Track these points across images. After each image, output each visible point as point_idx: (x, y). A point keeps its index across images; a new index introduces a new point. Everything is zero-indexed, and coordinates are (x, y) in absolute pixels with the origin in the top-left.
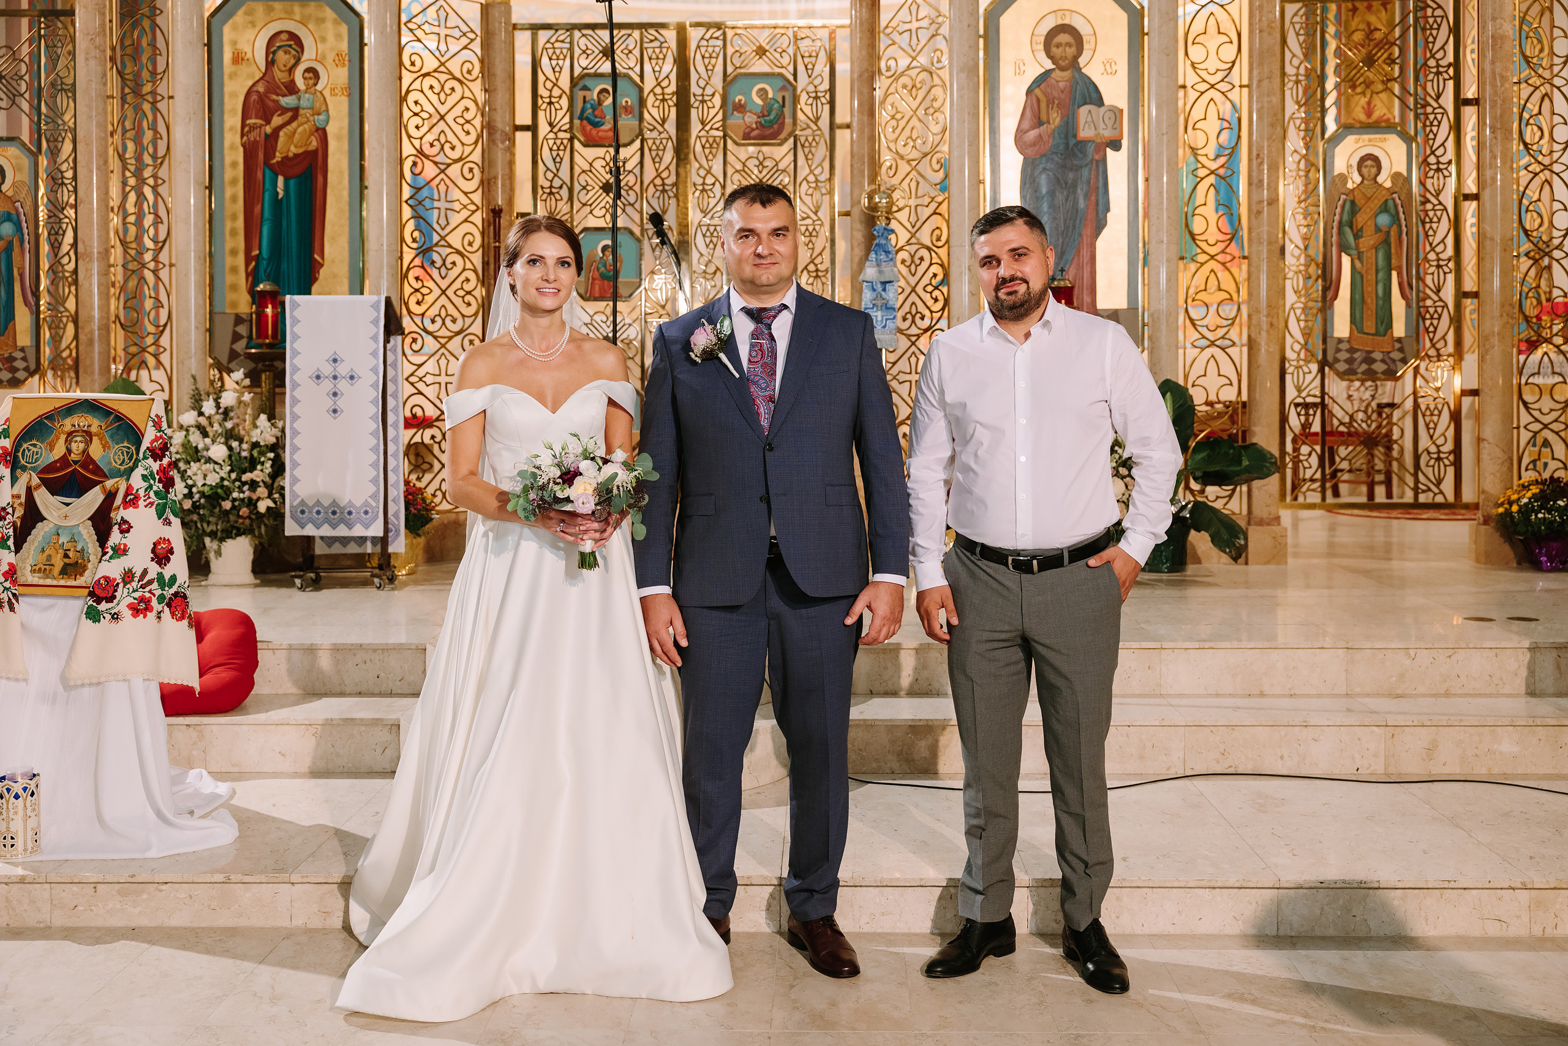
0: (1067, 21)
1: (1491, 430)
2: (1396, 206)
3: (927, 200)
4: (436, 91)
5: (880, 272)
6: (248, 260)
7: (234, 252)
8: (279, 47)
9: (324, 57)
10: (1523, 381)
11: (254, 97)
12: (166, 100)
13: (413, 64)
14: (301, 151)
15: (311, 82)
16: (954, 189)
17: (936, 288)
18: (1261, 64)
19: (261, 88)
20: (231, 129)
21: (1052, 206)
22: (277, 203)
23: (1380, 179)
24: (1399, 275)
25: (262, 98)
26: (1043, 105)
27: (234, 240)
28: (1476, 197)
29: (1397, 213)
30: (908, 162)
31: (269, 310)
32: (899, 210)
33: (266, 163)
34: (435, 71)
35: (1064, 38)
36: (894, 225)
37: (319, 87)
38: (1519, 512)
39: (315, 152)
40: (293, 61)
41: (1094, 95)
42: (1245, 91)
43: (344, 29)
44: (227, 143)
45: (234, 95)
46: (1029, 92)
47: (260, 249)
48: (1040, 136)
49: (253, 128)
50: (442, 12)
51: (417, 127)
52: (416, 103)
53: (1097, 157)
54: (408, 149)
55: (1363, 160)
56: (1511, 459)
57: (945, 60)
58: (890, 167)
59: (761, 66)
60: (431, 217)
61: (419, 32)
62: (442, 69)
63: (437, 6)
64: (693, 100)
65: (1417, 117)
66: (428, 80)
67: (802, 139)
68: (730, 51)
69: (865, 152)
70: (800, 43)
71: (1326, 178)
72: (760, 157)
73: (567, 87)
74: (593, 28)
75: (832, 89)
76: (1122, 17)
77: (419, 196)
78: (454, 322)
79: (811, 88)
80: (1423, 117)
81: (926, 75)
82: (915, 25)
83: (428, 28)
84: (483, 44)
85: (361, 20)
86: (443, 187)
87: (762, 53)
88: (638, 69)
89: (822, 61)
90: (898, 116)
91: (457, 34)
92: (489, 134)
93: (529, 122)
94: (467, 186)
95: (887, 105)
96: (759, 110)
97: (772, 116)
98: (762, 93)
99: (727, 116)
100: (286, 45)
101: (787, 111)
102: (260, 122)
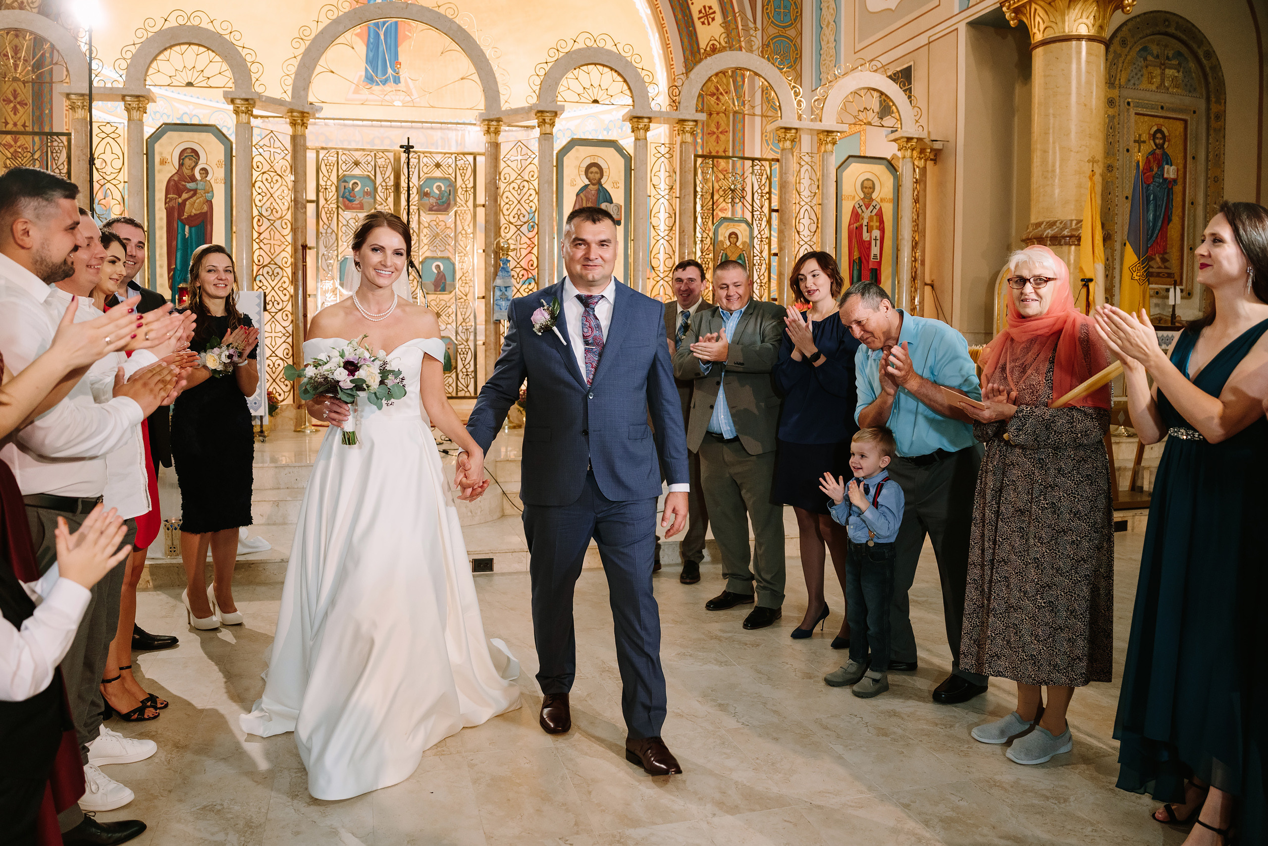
0: (596, 161)
2: (744, 257)
3: (525, 246)
4: (270, 181)
5: (504, 282)
6: (169, 270)
8: (186, 156)
11: (172, 183)
12: (122, 183)
13: (258, 167)
14: (198, 212)
15: (204, 176)
18: (685, 187)
19: (176, 178)
20: (159, 200)
22: (185, 239)
23: (738, 244)
25: (176, 183)
26: (583, 202)
30: (516, 226)
32: (511, 250)
33: (179, 218)
34: (269, 171)
35: (594, 169)
36: (509, 258)
37: (208, 179)
39: (206, 213)
40: (193, 164)
41: (608, 198)
42: (678, 199)
43: (221, 147)
44: (157, 208)
46: (578, 195)
47: (176, 265)
49: (171, 199)
50: (272, 140)
51: (260, 201)
52: (259, 188)
54: (255, 213)
55: (730, 234)
57: (535, 176)
58: (506, 228)
59: (438, 173)
60: (267, 248)
61: (261, 150)
62: (272, 170)
63: (269, 136)
64: (402, 189)
65: (753, 216)
66: (265, 176)
67: (459, 212)
68: (422, 165)
69: (492, 220)
70: (458, 163)
71: (714, 242)
72: (438, 221)
73: (335, 181)
74: (349, 150)
75: (474, 187)
76: (621, 162)
77: (262, 237)
78: (278, 304)
79: (464, 186)
80: (755, 216)
81: (525, 183)
82: (520, 158)
83: (266, 148)
84: (292, 156)
85: (231, 143)
86: (272, 233)
87: (438, 165)
88: (373, 172)
89: (470, 170)
90: (510, 203)
91: (279, 151)
92: (295, 204)
93: (315, 198)
94: (284, 232)
95: (504, 197)
96: (437, 196)
97: (444, 200)
98: (439, 188)
99: (420, 199)
100: (190, 155)
101: (451, 197)
102: (175, 196)
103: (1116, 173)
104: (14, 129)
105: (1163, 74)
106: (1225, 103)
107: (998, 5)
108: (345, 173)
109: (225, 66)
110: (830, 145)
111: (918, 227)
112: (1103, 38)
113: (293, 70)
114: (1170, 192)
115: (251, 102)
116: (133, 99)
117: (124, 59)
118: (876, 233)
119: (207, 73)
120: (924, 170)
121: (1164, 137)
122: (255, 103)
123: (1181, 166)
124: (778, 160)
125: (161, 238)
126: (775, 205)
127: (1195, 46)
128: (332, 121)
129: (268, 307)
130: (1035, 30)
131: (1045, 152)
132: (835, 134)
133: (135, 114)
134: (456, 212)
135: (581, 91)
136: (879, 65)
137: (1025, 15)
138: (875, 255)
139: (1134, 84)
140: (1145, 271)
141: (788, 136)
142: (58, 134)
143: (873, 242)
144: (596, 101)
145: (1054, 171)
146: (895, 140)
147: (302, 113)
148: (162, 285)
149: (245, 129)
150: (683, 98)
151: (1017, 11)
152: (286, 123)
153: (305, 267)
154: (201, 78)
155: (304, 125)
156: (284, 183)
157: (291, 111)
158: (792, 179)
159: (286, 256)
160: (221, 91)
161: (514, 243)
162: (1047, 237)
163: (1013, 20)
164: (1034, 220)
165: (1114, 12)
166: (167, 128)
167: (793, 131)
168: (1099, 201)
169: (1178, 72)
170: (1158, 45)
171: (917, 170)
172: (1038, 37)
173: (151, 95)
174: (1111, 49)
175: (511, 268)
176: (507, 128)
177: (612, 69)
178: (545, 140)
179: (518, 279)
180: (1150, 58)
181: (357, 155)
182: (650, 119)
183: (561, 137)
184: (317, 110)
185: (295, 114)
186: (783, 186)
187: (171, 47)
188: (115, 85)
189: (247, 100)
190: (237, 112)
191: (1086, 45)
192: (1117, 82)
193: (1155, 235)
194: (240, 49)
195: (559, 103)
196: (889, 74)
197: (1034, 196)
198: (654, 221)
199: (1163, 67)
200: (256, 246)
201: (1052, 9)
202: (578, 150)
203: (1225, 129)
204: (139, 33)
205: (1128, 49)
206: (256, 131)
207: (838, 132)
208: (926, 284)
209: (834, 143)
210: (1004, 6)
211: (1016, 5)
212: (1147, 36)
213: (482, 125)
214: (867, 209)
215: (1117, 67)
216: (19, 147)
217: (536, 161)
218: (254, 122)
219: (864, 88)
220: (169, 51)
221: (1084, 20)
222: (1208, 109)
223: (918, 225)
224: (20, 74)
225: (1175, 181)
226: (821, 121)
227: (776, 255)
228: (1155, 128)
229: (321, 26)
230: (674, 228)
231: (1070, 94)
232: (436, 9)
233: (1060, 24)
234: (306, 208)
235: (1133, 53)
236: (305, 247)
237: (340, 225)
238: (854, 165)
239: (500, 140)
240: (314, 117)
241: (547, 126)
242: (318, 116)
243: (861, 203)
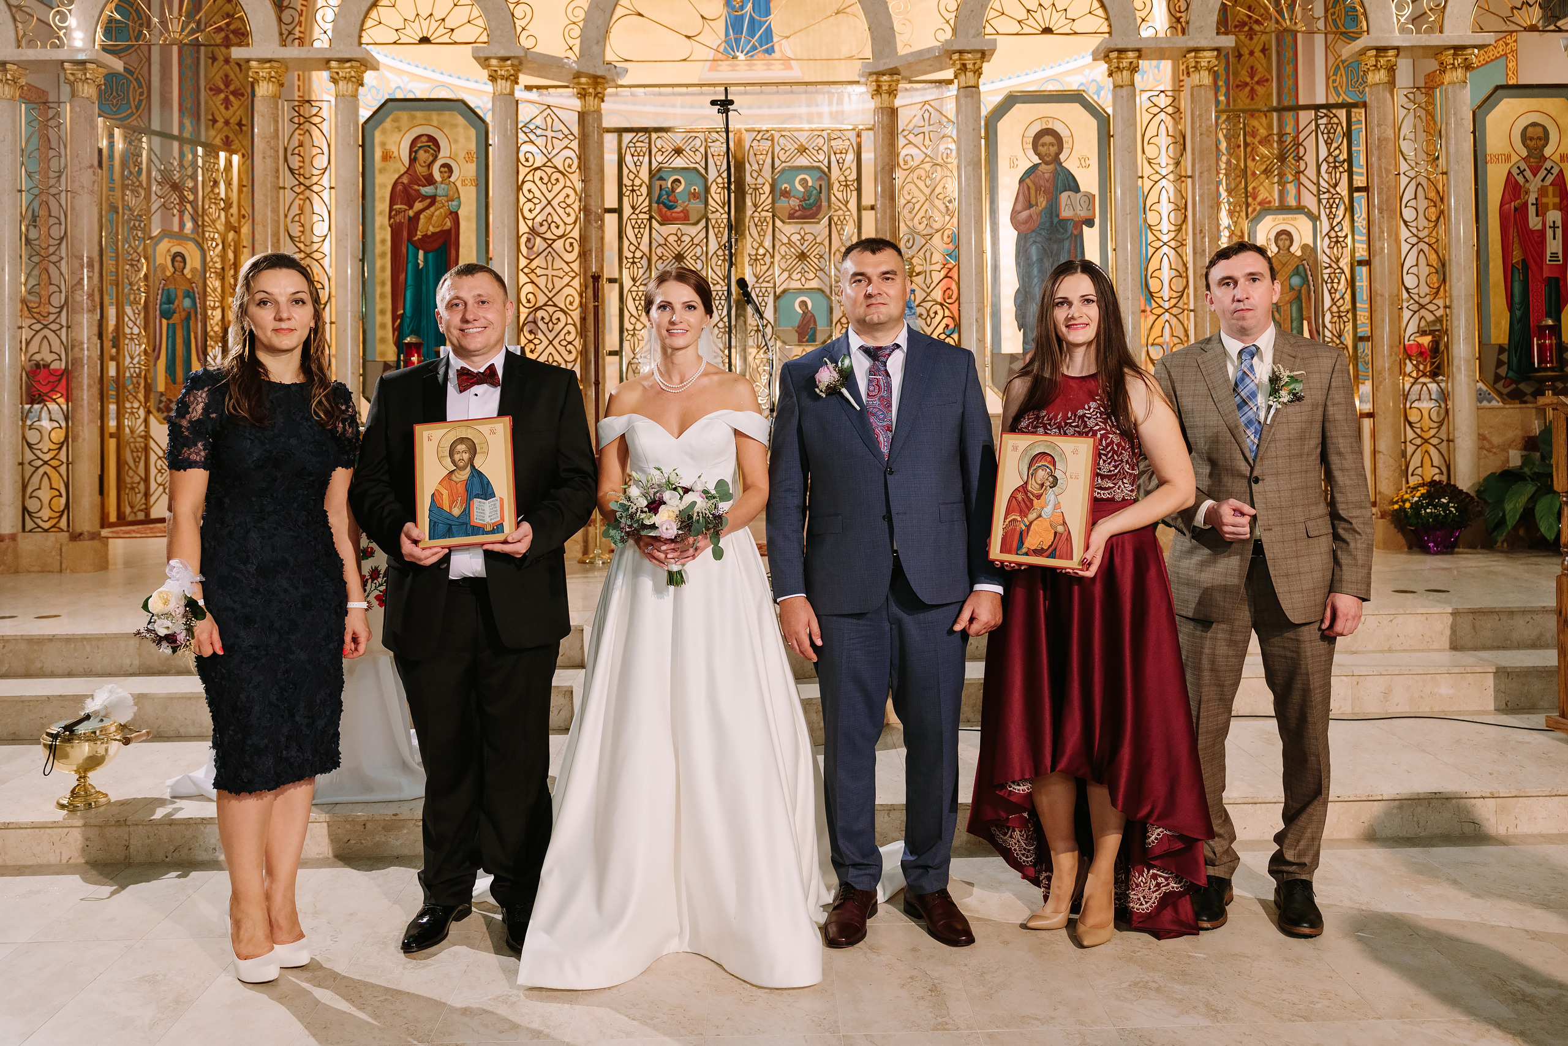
0: (1050, 126)
1: (1385, 444)
2: (1305, 270)
4: (545, 181)
6: (394, 318)
7: (383, 312)
8: (420, 148)
9: (457, 155)
10: (1408, 405)
11: (400, 187)
12: (328, 190)
13: (527, 160)
14: (438, 230)
15: (446, 175)
16: (963, 259)
17: (949, 336)
18: (1201, 160)
19: (405, 180)
20: (381, 213)
21: (1041, 271)
22: (418, 272)
23: (1292, 250)
24: (1309, 324)
25: (406, 188)
26: (1033, 192)
27: (383, 301)
28: (1367, 263)
29: (1307, 276)
31: (414, 359)
32: (918, 274)
33: (410, 240)
34: (544, 165)
35: (1048, 139)
36: (914, 286)
37: (452, 179)
38: (1411, 508)
39: (450, 230)
40: (431, 158)
41: (1072, 184)
42: (1190, 180)
43: (473, 133)
44: (377, 224)
45: (384, 186)
46: (1021, 181)
47: (404, 309)
48: (1031, 216)
49: (398, 212)
50: (549, 119)
51: (530, 211)
52: (530, 191)
53: (1075, 232)
54: (523, 228)
55: (1279, 234)
56: (1401, 466)
57: (954, 156)
58: (908, 241)
59: (803, 161)
60: (541, 282)
61: (532, 135)
62: (549, 164)
63: (545, 114)
64: (747, 188)
65: (1319, 201)
66: (539, 173)
67: (836, 219)
68: (777, 149)
69: (887, 228)
70: (833, 143)
72: (802, 233)
74: (666, 131)
75: (859, 179)
76: (1093, 123)
77: (533, 265)
79: (842, 179)
80: (1324, 202)
81: (939, 168)
82: (927, 128)
83: (539, 132)
84: (580, 144)
85: (487, 125)
86: (550, 259)
87: (802, 150)
88: (703, 163)
89: (850, 157)
90: (914, 200)
91: (560, 135)
92: (586, 216)
93: (616, 206)
94: (569, 257)
95: (905, 192)
97: (812, 200)
98: (804, 182)
99: (774, 198)
100: (427, 145)
101: (823, 196)
102: (404, 207)
109: (478, 8)
110: (1459, 70)
113: (581, 14)
115: (515, 63)
116: (342, 65)
117: (330, 7)
118: (1554, 214)
119: (449, 23)
122: (521, 64)
124: (1363, 107)
126: (1359, 181)
128: (642, 90)
132: (1469, 51)
133: (346, 87)
134: (830, 219)
135: (1023, 15)
138: (1554, 255)
141: (1382, 61)
143: (1549, 233)
144: (1047, 31)
147: (596, 77)
149: (505, 103)
150: (1194, 15)
152: (571, 95)
153: (600, 309)
154: (441, 31)
155: (598, 96)
156: (569, 184)
157: (578, 75)
159: (570, 293)
160: (470, 48)
161: (920, 262)
166: (392, 106)
167: (1391, 53)
173: (370, 58)
176: (908, 86)
178: (966, 97)
181: (679, 139)
182: (1140, 53)
183: (991, 91)
184: (618, 74)
185: (583, 80)
188: (319, 44)
190: (493, 78)
195: (987, 37)
198: (1152, 218)
200: (523, 279)
202: (1019, 111)
206: (523, 107)
207: (1475, 47)
209: (1468, 67)
213: (868, 82)
214: (1535, 176)
217: (954, 132)
218: (520, 93)
226: (1441, 32)
227: (1364, 263)
230: (1184, 227)
234: (602, 220)
236: (597, 278)
237: (654, 245)
238: (1505, 100)
239: (897, 103)
240: (612, 84)
241: (970, 74)
242: (620, 82)
243: (1523, 166)
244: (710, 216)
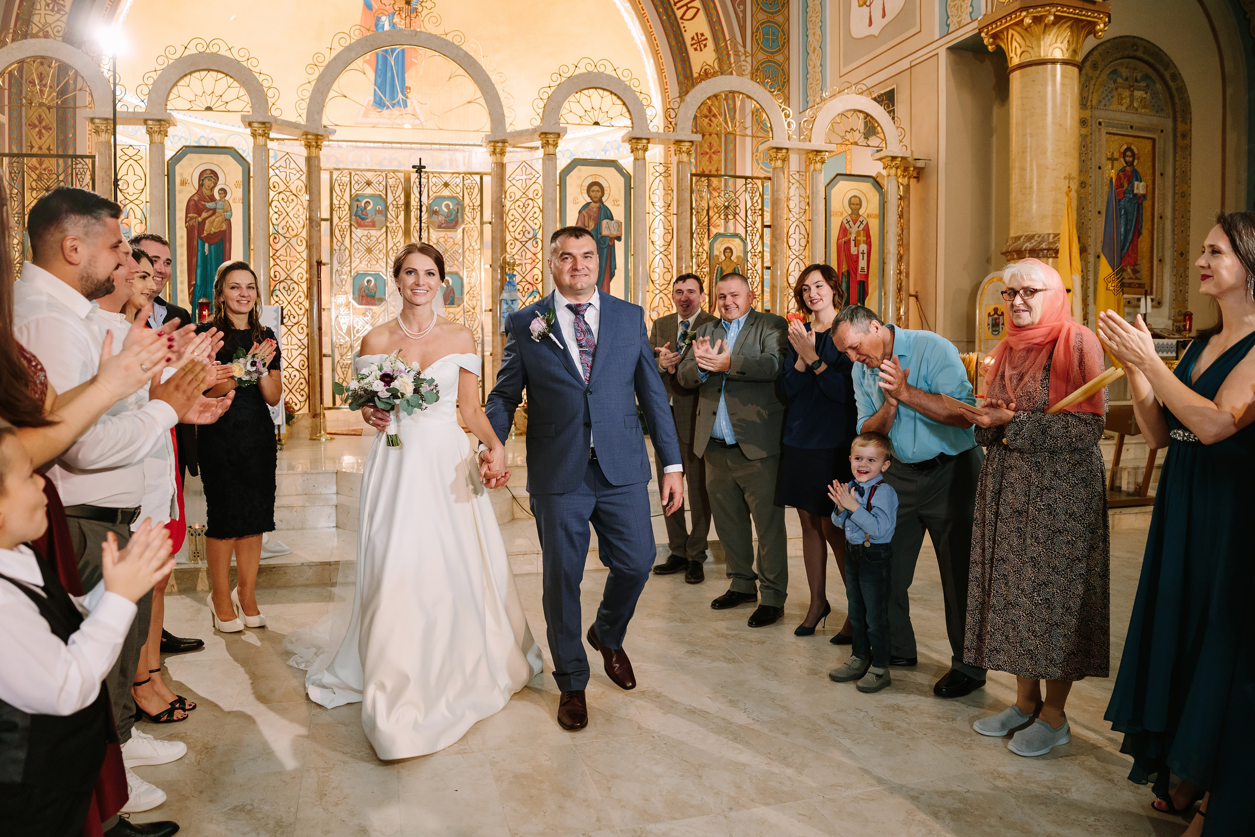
0: (597, 180)
2: (739, 271)
3: (530, 261)
4: (285, 200)
6: (190, 286)
8: (206, 178)
11: (192, 203)
12: (145, 203)
13: (274, 187)
14: (217, 231)
15: (223, 195)
18: (682, 205)
19: (196, 198)
20: (180, 219)
22: (204, 257)
23: (732, 258)
25: (196, 204)
26: (585, 219)
28: (770, 268)
30: (521, 242)
33: (199, 236)
34: (285, 191)
35: (596, 188)
36: (515, 273)
37: (227, 198)
39: (225, 231)
40: (213, 185)
41: (609, 215)
42: (675, 216)
43: (240, 169)
46: (580, 212)
47: (196, 281)
49: (192, 218)
50: (288, 161)
51: (276, 219)
52: (276, 207)
53: (611, 244)
54: (272, 230)
55: (725, 249)
57: (540, 195)
58: (512, 244)
59: (446, 192)
60: (283, 264)
61: (277, 171)
62: (288, 190)
63: (285, 158)
64: (412, 208)
65: (746, 231)
66: (282, 195)
67: (467, 229)
68: (431, 184)
69: (498, 236)
70: (465, 182)
71: (710, 257)
72: (446, 237)
73: (348, 200)
74: (361, 171)
75: (481, 205)
76: (621, 180)
77: (278, 254)
78: (294, 318)
79: (471, 204)
80: (749, 232)
81: (530, 201)
82: (524, 177)
83: (282, 170)
84: (306, 177)
85: (249, 165)
86: (288, 250)
87: (446, 185)
88: (384, 192)
89: (477, 190)
90: (516, 220)
91: (295, 172)
92: (310, 223)
93: (329, 217)
94: (299, 249)
95: (510, 214)
96: (445, 214)
97: (452, 217)
98: (447, 206)
99: (429, 217)
100: (209, 176)
101: (459, 215)
102: (196, 215)
103: (1090, 189)
104: (39, 152)
105: (1132, 96)
106: (1191, 122)
107: (977, 31)
108: (358, 192)
109: (243, 91)
110: (819, 164)
111: (903, 242)
112: (1076, 61)
113: (308, 94)
114: (1140, 207)
115: (268, 125)
116: (154, 123)
117: (146, 85)
118: (863, 247)
119: (225, 99)
120: (907, 188)
121: (1133, 155)
122: (271, 126)
123: (1150, 182)
124: (770, 179)
125: (182, 255)
126: (767, 221)
127: (1162, 69)
128: (345, 143)
129: (285, 321)
130: (1012, 55)
131: (1023, 169)
132: (823, 153)
133: (156, 137)
134: (464, 229)
135: (582, 113)
136: (864, 88)
137: (1002, 40)
138: (863, 268)
139: (1105, 105)
140: (1119, 282)
141: (779, 155)
142: (82, 157)
143: (861, 256)
144: (596, 123)
145: (1031, 187)
146: (880, 159)
147: (317, 135)
148: (183, 301)
149: (262, 151)
150: (679, 120)
151: (995, 36)
152: (301, 145)
153: (319, 282)
154: (219, 103)
155: (318, 147)
156: (299, 202)
157: (306, 134)
158: (783, 196)
159: (301, 272)
160: (239, 115)
161: (519, 258)
162: (1025, 250)
163: (991, 45)
164: (1013, 234)
165: (1086, 37)
166: (187, 150)
167: (784, 151)
168: (1074, 216)
169: (1146, 93)
170: (1127, 68)
171: (901, 187)
172: (1016, 61)
173: (172, 119)
174: (1084, 72)
175: (517, 282)
176: (512, 149)
177: (612, 93)
178: (549, 160)
179: (524, 293)
180: (1119, 80)
181: (369, 176)
182: (648, 140)
183: (563, 157)
184: (330, 133)
185: (310, 137)
186: (775, 203)
187: (191, 73)
188: (138, 110)
189: (264, 123)
190: (254, 135)
191: (1061, 68)
192: (1089, 104)
193: (1126, 248)
194: (257, 75)
195: (561, 125)
196: (873, 96)
197: (1013, 212)
198: (653, 237)
199: (1132, 89)
200: (272, 263)
201: (1028, 35)
202: (579, 170)
203: (1190, 147)
204: (160, 60)
205: (1098, 72)
206: (271, 153)
207: (826, 151)
208: (911, 295)
209: (823, 162)
210: (982, 31)
211: (994, 31)
212: (1117, 59)
213: (488, 146)
214: (855, 224)
215: (1089, 90)
216: (45, 170)
217: (540, 180)
218: (270, 144)
219: (850, 110)
220: (189, 77)
221: (1059, 45)
222: (1175, 130)
223: (902, 239)
224: (46, 99)
225: (1144, 196)
226: (810, 141)
227: (768, 268)
228: (1125, 147)
229: (334, 53)
230: (671, 244)
231: (1046, 115)
232: (444, 37)
233: (1036, 49)
234: (320, 226)
235: (1104, 76)
236: (319, 263)
237: (353, 242)
238: (841, 182)
239: (505, 160)
240: (327, 139)
241: (551, 147)
242: (331, 138)
243: (849, 219)
244: (389, 225)
